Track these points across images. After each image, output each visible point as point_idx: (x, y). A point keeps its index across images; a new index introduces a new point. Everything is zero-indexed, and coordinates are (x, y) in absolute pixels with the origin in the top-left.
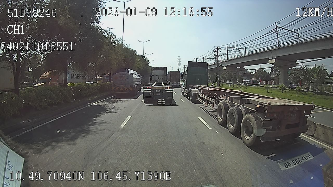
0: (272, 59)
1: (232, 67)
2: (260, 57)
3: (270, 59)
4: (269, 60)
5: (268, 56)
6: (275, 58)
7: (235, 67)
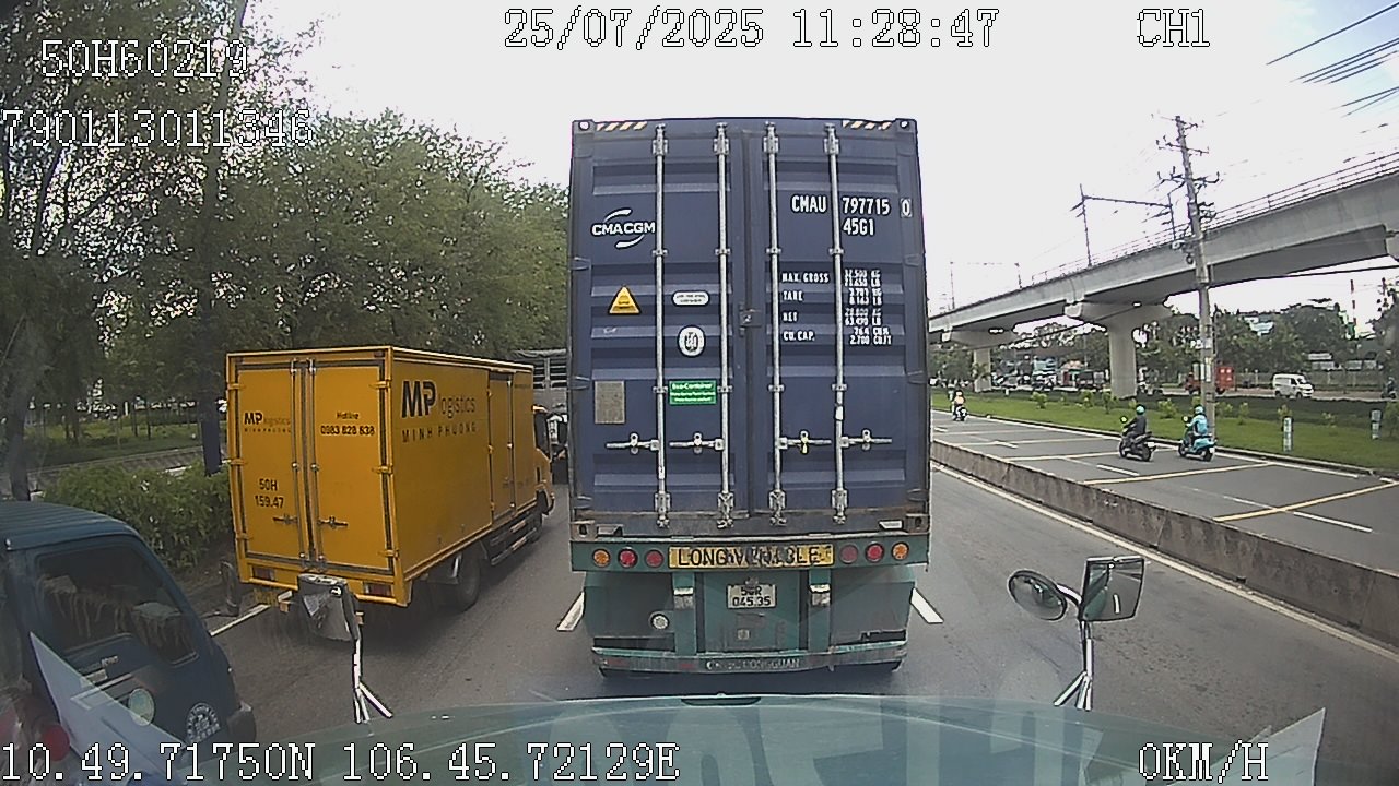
0: (1075, 303)
1: (973, 330)
2: (1043, 297)
3: (1068, 305)
4: (1066, 308)
5: (1065, 292)
6: (1083, 298)
7: (983, 330)
